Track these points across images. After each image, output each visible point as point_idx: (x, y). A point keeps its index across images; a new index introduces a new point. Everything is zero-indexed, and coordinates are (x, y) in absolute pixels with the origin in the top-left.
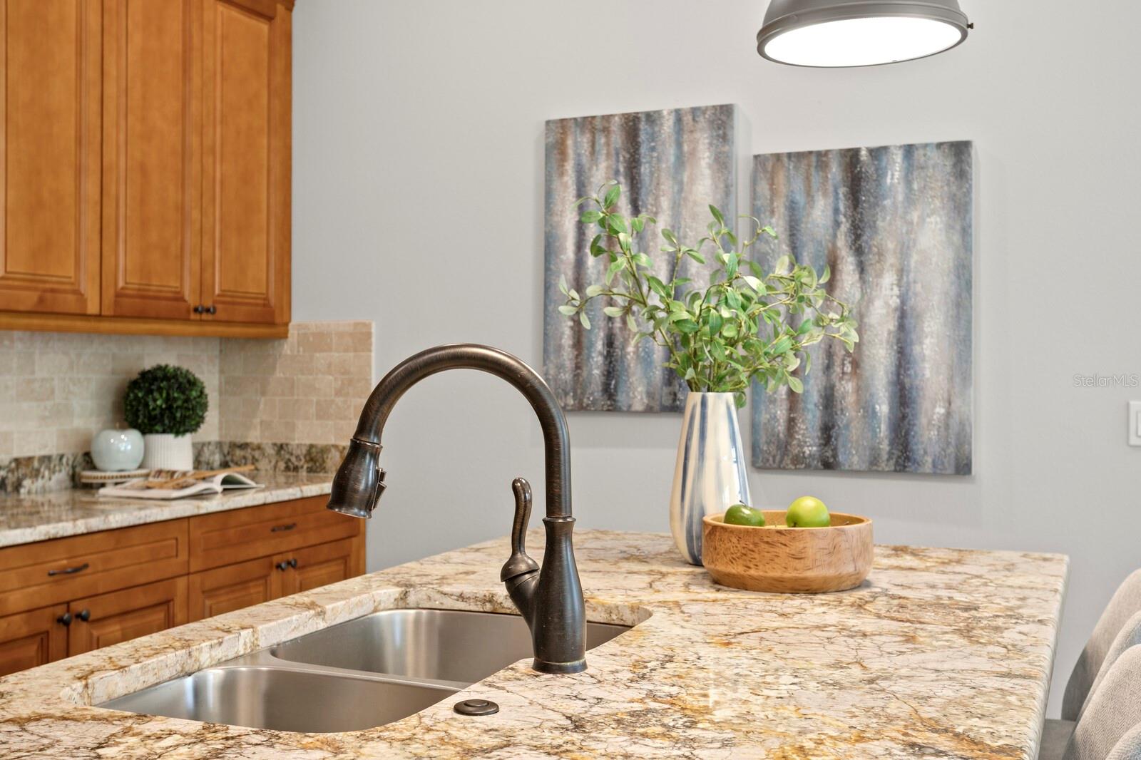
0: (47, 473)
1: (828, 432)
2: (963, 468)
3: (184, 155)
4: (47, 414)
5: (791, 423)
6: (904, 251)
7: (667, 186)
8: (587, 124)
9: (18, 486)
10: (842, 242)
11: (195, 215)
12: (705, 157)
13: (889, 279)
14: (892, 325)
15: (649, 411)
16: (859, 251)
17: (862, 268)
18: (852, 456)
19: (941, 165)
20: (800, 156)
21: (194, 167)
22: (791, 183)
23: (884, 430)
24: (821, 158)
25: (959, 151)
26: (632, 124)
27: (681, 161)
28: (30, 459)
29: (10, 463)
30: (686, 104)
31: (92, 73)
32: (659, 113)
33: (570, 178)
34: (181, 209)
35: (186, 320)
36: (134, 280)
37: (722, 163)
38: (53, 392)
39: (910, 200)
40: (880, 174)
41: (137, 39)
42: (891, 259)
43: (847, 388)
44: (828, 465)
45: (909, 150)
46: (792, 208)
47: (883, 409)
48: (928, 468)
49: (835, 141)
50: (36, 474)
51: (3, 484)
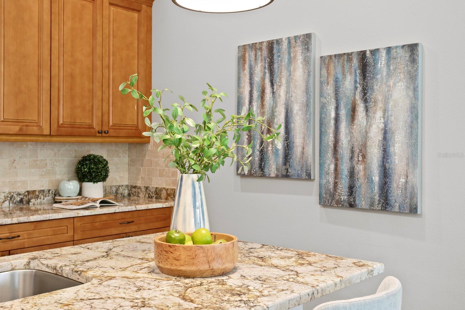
0: (42, 197)
1: (351, 189)
2: (413, 210)
3: (94, 69)
4: (43, 173)
5: (336, 184)
6: (386, 101)
7: (285, 73)
8: (253, 46)
9: (28, 202)
10: (358, 97)
11: (99, 93)
12: (300, 58)
13: (379, 114)
14: (380, 137)
15: (277, 177)
16: (366, 101)
17: (367, 109)
18: (362, 202)
19: (404, 55)
20: (340, 56)
21: (98, 74)
22: (336, 69)
23: (376, 189)
24: (349, 55)
25: (413, 48)
26: (271, 46)
27: (291, 61)
28: (34, 191)
29: (25, 193)
30: (292, 35)
31: (46, 38)
32: (281, 39)
33: (247, 72)
34: (92, 91)
35: (95, 136)
36: (68, 120)
37: (307, 61)
38: (46, 165)
39: (389, 75)
40: (375, 62)
41: (69, 24)
42: (380, 105)
43: (360, 168)
44: (352, 206)
45: (389, 50)
46: (336, 81)
47: (376, 179)
48: (397, 209)
49: (356, 48)
50: (37, 197)
51: (21, 201)
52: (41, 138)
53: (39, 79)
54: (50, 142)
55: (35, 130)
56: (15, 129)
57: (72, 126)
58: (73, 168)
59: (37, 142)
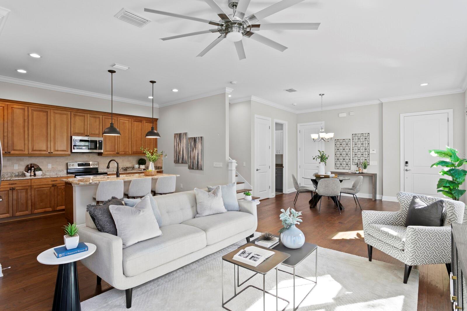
0: (130, 168)
1: (193, 165)
2: (201, 169)
3: (142, 138)
4: (130, 163)
5: (191, 164)
6: (198, 147)
7: (182, 140)
8: (177, 134)
9: (127, 169)
10: (194, 147)
11: (143, 144)
12: (185, 138)
13: (197, 150)
14: (197, 155)
15: (181, 163)
16: (195, 147)
17: (195, 149)
18: (195, 168)
19: (200, 138)
20: (191, 138)
21: (143, 139)
22: (191, 141)
23: (196, 165)
24: (192, 138)
25: (202, 137)
26: (180, 134)
27: (183, 138)
28: (128, 167)
29: (126, 167)
30: (183, 132)
31: (130, 132)
32: (181, 133)
33: (176, 140)
34: (141, 144)
35: (142, 154)
36: (135, 151)
37: (186, 138)
38: (131, 161)
39: (198, 143)
40: (196, 140)
41: (135, 128)
42: (197, 148)
43: (194, 161)
44: (193, 169)
45: (198, 137)
46: (191, 143)
47: (196, 163)
48: (199, 169)
49: (193, 136)
51: (125, 169)
52: (129, 155)
53: (129, 141)
54: (132, 156)
55: (128, 153)
56: (123, 153)
57: (137, 152)
58: (137, 162)
59: (128, 156)
